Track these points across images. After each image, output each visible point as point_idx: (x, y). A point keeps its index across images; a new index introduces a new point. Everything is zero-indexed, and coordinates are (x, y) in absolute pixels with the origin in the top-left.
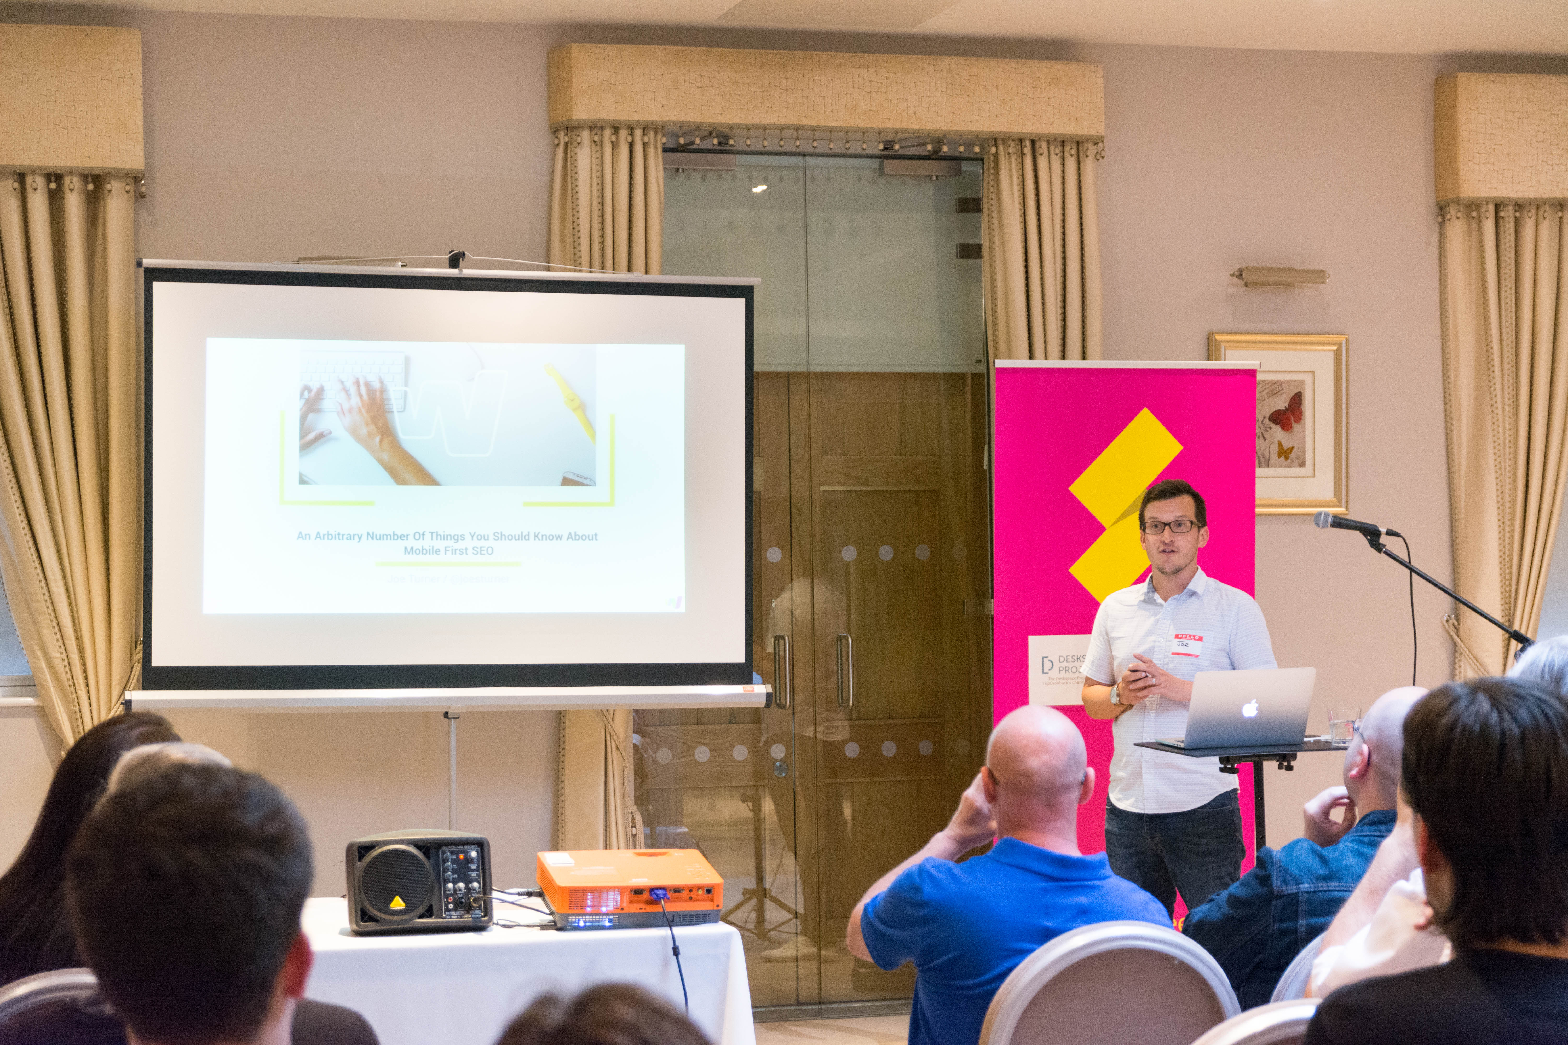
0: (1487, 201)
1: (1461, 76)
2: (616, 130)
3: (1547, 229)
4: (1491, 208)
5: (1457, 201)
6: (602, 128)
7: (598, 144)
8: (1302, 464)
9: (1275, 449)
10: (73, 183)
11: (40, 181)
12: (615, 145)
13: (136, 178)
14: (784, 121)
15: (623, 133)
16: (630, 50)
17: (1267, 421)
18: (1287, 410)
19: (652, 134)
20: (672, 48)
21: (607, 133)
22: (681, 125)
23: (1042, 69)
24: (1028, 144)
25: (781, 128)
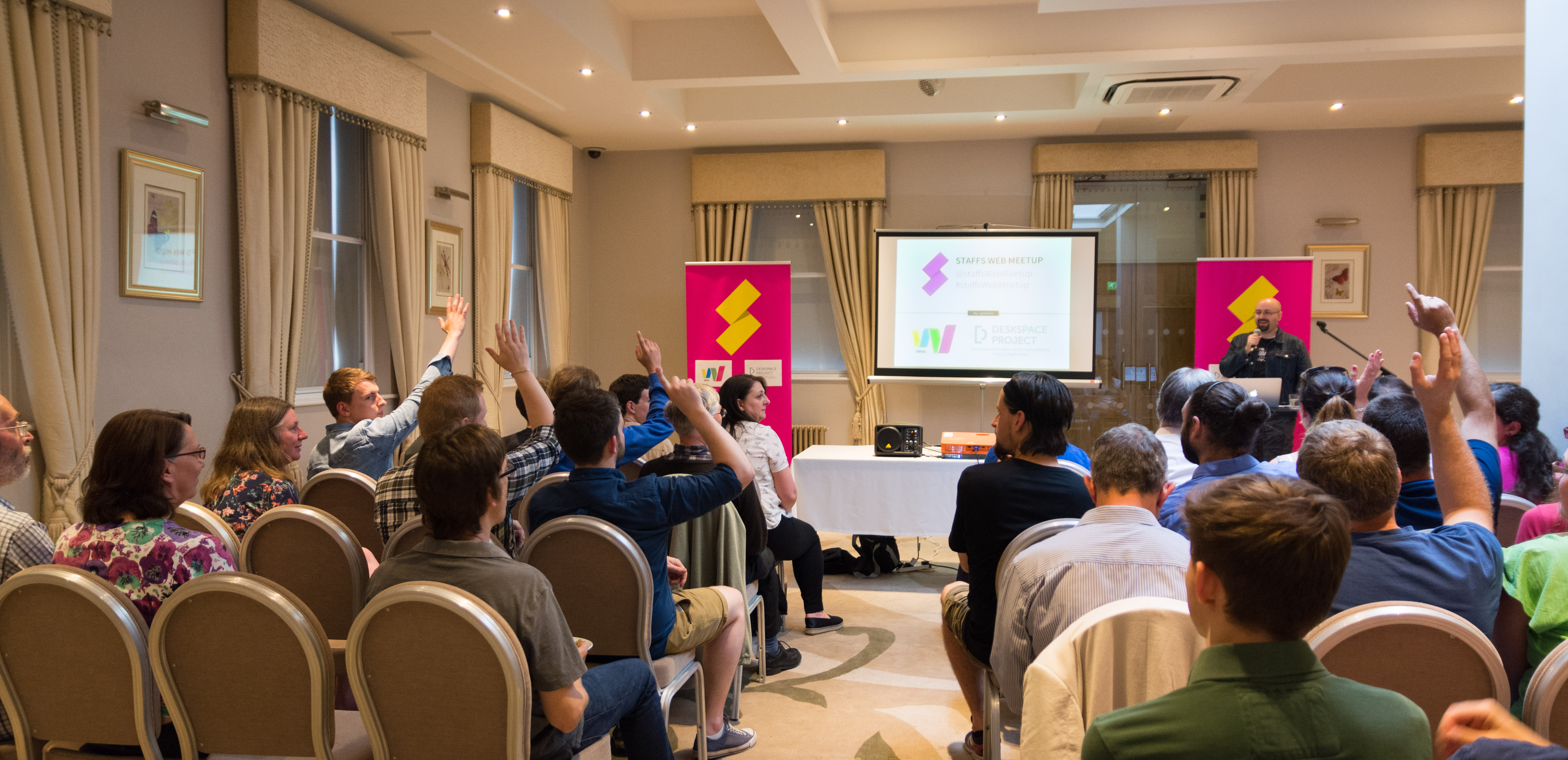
0: (1439, 187)
1: (1427, 135)
2: (1055, 176)
3: (1469, 198)
4: (1441, 190)
5: (1424, 187)
6: (1050, 175)
7: (1048, 181)
8: (1347, 298)
9: (1334, 292)
10: (862, 203)
11: (850, 203)
12: (1055, 182)
13: (883, 201)
14: (1121, 169)
15: (1058, 177)
16: (1060, 146)
17: (1331, 280)
18: (1341, 275)
19: (1069, 177)
20: (1077, 144)
21: (1052, 177)
22: (1080, 173)
23: (1231, 144)
24: (1224, 173)
25: (1120, 172)
